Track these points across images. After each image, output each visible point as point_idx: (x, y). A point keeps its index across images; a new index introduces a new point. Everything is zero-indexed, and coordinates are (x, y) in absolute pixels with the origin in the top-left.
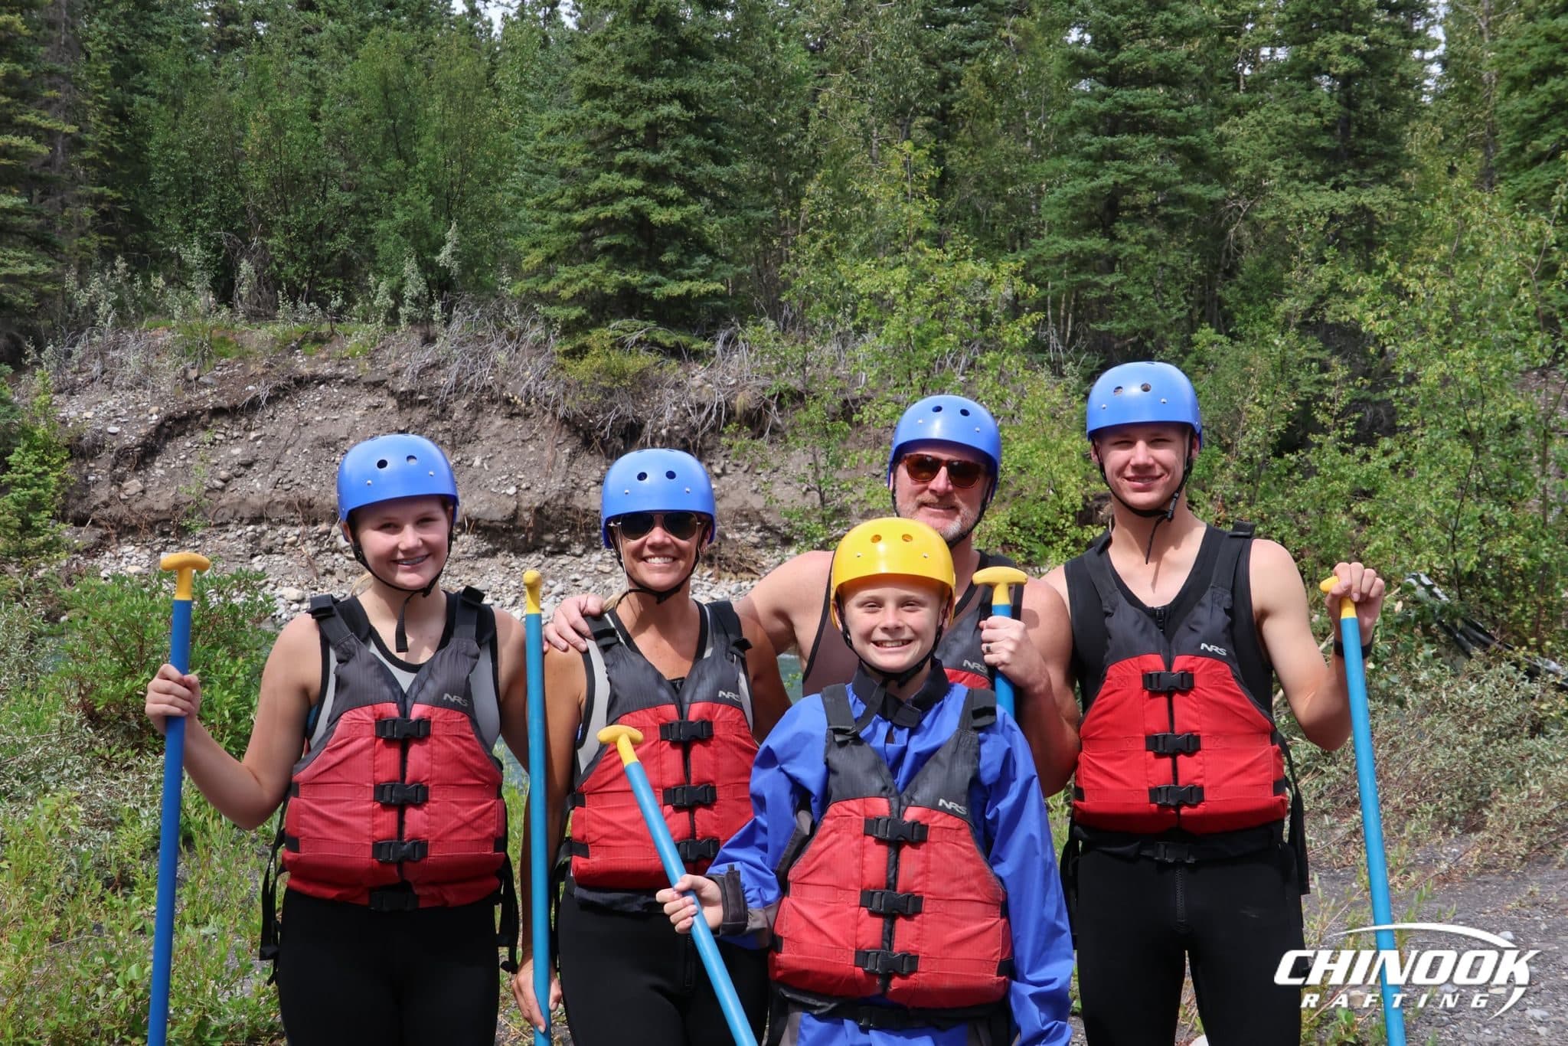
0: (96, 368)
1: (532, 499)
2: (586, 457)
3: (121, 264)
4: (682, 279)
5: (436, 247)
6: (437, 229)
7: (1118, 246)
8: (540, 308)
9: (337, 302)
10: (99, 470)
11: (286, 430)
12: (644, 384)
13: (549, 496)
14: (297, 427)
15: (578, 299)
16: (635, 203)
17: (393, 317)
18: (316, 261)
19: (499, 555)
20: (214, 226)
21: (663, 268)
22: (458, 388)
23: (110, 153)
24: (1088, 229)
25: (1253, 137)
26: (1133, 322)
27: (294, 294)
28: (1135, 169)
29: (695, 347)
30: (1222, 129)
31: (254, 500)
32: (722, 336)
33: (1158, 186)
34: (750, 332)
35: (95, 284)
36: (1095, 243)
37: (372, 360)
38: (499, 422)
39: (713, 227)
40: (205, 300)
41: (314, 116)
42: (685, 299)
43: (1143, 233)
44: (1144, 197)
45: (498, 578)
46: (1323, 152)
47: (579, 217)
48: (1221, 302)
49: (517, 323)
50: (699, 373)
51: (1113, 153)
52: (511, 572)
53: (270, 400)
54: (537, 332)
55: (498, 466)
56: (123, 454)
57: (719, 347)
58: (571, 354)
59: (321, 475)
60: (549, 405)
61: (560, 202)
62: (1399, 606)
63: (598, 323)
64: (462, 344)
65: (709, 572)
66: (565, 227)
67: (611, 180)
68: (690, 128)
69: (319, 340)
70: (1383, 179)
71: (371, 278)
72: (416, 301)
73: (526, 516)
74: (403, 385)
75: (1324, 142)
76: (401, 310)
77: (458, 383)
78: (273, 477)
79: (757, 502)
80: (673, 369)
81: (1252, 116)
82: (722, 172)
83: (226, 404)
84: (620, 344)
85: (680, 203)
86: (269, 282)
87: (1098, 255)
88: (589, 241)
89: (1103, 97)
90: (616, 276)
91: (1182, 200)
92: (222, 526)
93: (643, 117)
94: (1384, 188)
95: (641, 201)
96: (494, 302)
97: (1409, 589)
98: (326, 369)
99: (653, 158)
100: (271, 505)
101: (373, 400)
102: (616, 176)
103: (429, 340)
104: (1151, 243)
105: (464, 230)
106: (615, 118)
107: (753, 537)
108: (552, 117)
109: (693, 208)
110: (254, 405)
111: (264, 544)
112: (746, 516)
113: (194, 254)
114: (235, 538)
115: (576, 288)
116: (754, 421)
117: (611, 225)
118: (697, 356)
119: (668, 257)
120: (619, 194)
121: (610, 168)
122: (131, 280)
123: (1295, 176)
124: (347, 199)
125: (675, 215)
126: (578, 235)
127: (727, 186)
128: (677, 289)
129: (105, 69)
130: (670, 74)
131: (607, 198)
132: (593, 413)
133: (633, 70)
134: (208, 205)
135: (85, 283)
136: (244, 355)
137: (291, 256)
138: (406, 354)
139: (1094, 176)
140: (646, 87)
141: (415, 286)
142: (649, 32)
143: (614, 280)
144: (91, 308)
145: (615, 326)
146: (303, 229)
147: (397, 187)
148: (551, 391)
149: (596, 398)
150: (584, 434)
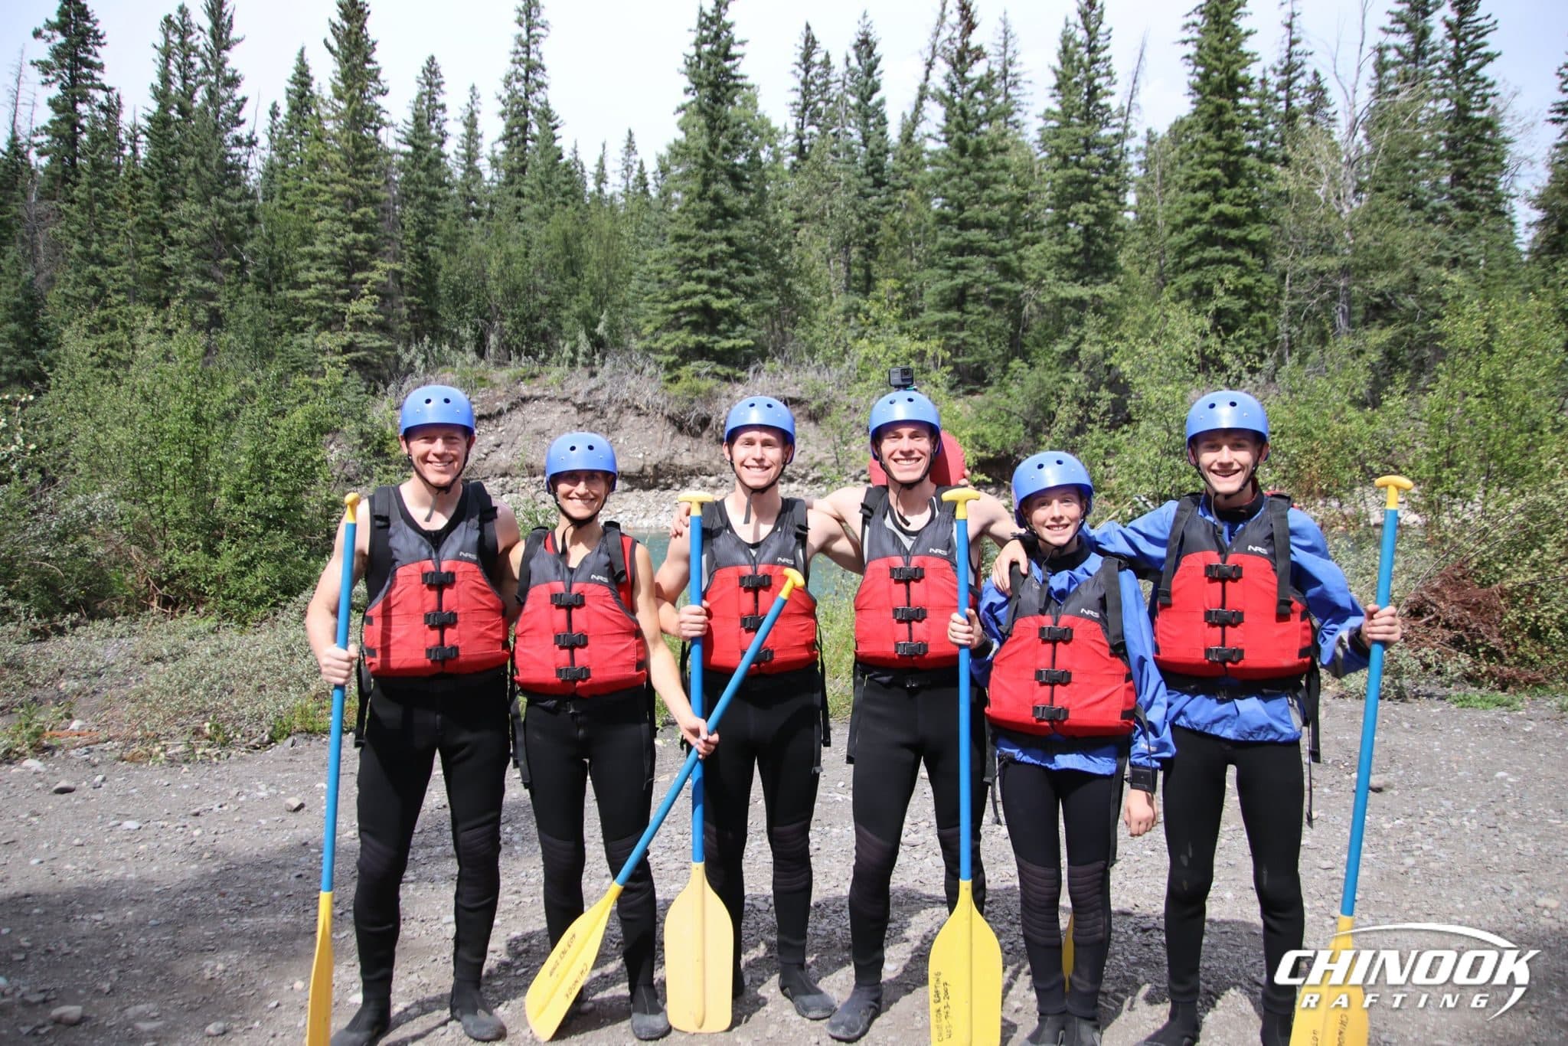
1: (652, 460)
2: (679, 437)
3: (427, 339)
4: (729, 338)
5: (595, 325)
6: (596, 314)
7: (966, 316)
8: (651, 355)
9: (542, 356)
11: (518, 426)
12: (711, 397)
13: (661, 458)
14: (523, 424)
15: (672, 351)
16: (703, 298)
17: (573, 362)
18: (530, 334)
19: (636, 492)
20: (474, 316)
21: (719, 333)
22: (609, 401)
23: (417, 278)
24: (948, 307)
25: (1039, 258)
26: (978, 357)
27: (519, 352)
28: (975, 274)
29: (739, 374)
30: (1021, 251)
31: (503, 465)
32: (752, 369)
33: (987, 284)
34: (767, 365)
35: (414, 350)
36: (954, 315)
37: (562, 386)
38: (632, 418)
39: (746, 309)
40: (471, 356)
41: (526, 255)
42: (732, 350)
43: (981, 309)
44: (979, 289)
45: (635, 503)
46: (1075, 266)
47: (673, 306)
48: (1023, 345)
49: (640, 364)
50: (739, 390)
51: (962, 266)
52: (641, 500)
53: (509, 410)
54: (650, 369)
55: (633, 443)
57: (751, 374)
58: (671, 381)
59: (537, 450)
60: (659, 409)
61: (665, 298)
62: (1130, 512)
63: (684, 364)
64: (611, 377)
66: (666, 312)
67: (690, 286)
68: (732, 256)
69: (533, 376)
70: (1108, 280)
71: (561, 343)
72: (585, 354)
73: (649, 470)
74: (580, 400)
75: (1075, 260)
76: (580, 359)
77: (610, 399)
78: (511, 452)
80: (726, 388)
81: (1037, 247)
82: (749, 279)
83: (485, 412)
84: (697, 375)
85: (729, 297)
86: (505, 345)
87: (954, 321)
88: (678, 318)
89: (956, 236)
90: (694, 338)
91: (999, 291)
93: (704, 253)
94: (1109, 285)
95: (708, 297)
96: (627, 354)
97: (1135, 503)
98: (538, 392)
99: (713, 273)
100: (511, 467)
101: (564, 409)
102: (693, 283)
103: (593, 375)
105: (610, 314)
106: (690, 252)
108: (656, 253)
109: (736, 300)
110: (500, 413)
111: (508, 488)
113: (466, 332)
115: (672, 345)
117: (691, 310)
118: (739, 380)
119: (722, 327)
120: (695, 293)
121: (689, 279)
122: (430, 348)
123: (1060, 279)
124: (545, 299)
125: (723, 304)
126: (672, 316)
127: (755, 287)
128: (727, 344)
129: (412, 233)
130: (720, 227)
131: (688, 295)
132: (684, 412)
133: (699, 226)
134: (471, 305)
135: (407, 350)
136: (494, 386)
137: (516, 331)
138: (580, 384)
139: (952, 278)
140: (708, 235)
141: (584, 346)
142: (708, 205)
143: (692, 340)
144: (411, 363)
145: (694, 365)
146: (522, 316)
147: (573, 291)
148: (660, 401)
149: (685, 404)
150: (679, 424)
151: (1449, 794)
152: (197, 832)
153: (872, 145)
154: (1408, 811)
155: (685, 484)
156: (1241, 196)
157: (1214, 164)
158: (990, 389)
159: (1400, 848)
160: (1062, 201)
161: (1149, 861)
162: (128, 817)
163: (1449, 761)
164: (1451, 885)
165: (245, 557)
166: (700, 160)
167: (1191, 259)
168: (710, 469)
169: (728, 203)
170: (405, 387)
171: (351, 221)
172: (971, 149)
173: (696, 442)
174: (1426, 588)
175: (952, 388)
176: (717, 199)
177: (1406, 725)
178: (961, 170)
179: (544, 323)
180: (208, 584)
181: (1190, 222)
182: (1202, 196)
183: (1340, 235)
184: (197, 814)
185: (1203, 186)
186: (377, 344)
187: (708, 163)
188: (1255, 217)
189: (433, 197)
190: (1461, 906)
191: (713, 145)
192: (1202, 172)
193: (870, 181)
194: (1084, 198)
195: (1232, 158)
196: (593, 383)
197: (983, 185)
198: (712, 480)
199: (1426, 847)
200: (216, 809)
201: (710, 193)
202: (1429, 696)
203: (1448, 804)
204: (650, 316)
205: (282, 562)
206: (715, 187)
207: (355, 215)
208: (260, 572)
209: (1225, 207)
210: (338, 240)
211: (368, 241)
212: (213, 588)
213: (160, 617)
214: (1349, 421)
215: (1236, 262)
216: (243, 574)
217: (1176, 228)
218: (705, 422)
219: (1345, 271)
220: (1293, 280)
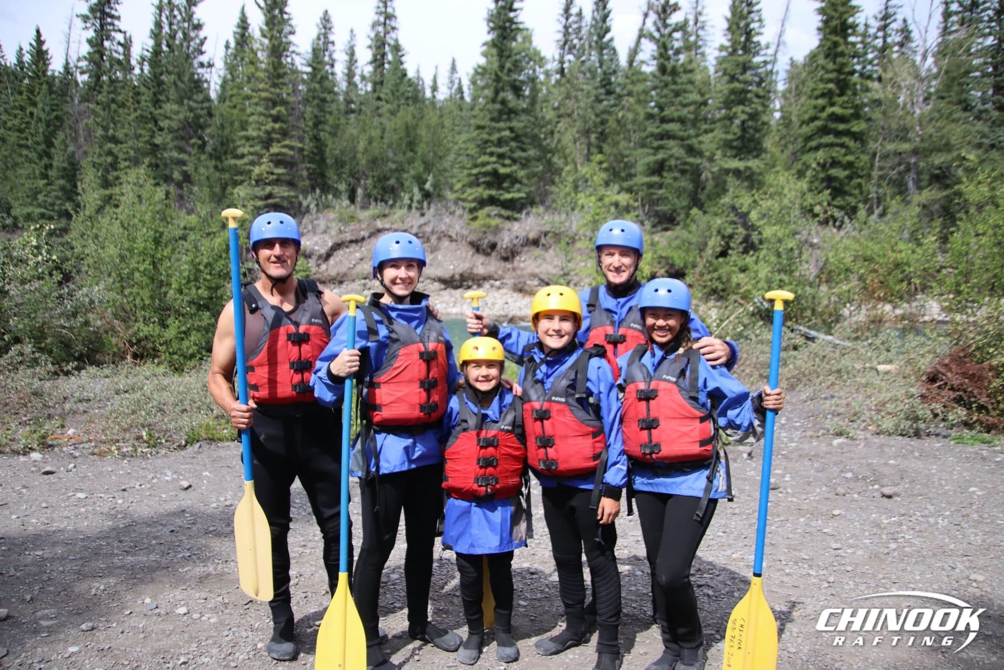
0: (310, 227)
1: (459, 270)
2: (477, 255)
3: (318, 191)
4: (509, 192)
5: (425, 183)
6: (425, 176)
7: (664, 180)
8: (461, 203)
9: (391, 202)
10: (312, 263)
12: (497, 230)
13: (465, 269)
15: (474, 200)
16: (494, 166)
17: (410, 207)
18: (383, 189)
19: (449, 290)
20: (348, 177)
21: (503, 189)
22: (433, 232)
23: (313, 153)
24: (652, 173)
25: (711, 142)
26: (669, 207)
27: (376, 200)
28: (670, 152)
29: (516, 216)
30: (700, 138)
32: (524, 212)
33: (677, 159)
34: (534, 210)
35: (309, 198)
36: (655, 179)
37: (403, 222)
38: (447, 243)
39: (521, 173)
40: (346, 202)
41: (382, 138)
42: (512, 201)
43: (672, 175)
44: (673, 162)
46: (735, 148)
47: (475, 171)
48: (700, 199)
49: (453, 208)
50: (516, 226)
51: (661, 147)
52: (452, 296)
53: (369, 237)
54: (459, 212)
55: (447, 259)
56: (320, 257)
57: (523, 216)
58: (472, 219)
60: (463, 237)
61: (469, 166)
63: (481, 208)
64: (434, 216)
65: (520, 295)
66: (469, 175)
67: (485, 158)
68: (513, 139)
69: (385, 216)
70: (757, 157)
71: (402, 194)
72: (418, 202)
73: (457, 277)
75: (735, 144)
76: (414, 205)
77: (433, 230)
79: (537, 271)
80: (508, 224)
81: (710, 135)
82: (524, 155)
83: (354, 238)
84: (489, 216)
85: (510, 166)
86: (368, 196)
87: (656, 183)
88: (477, 179)
89: (658, 127)
91: (686, 163)
92: (354, 281)
93: (495, 137)
94: (757, 160)
95: (497, 166)
96: (444, 202)
98: (387, 226)
99: (500, 150)
102: (487, 156)
103: (423, 215)
104: (675, 179)
105: (434, 177)
106: (485, 136)
107: (536, 282)
108: (464, 137)
109: (514, 168)
110: (363, 239)
112: (534, 276)
113: (342, 187)
114: (357, 285)
115: (473, 196)
116: (536, 243)
117: (485, 174)
118: (516, 219)
119: (506, 185)
120: (488, 163)
121: (485, 154)
122: (321, 196)
123: (725, 156)
124: (393, 166)
125: (506, 171)
126: (474, 178)
127: (528, 160)
128: (508, 196)
129: (310, 123)
130: (505, 121)
131: (484, 164)
132: (480, 240)
133: (493, 119)
134: (346, 170)
135: (306, 198)
136: (360, 221)
137: (375, 187)
138: (415, 220)
139: (655, 155)
140: (497, 125)
141: (417, 196)
142: (498, 106)
143: (486, 193)
144: (308, 206)
145: (487, 209)
146: (379, 177)
147: (411, 162)
148: (465, 232)
149: (481, 235)
150: (477, 247)
151: (935, 501)
152: (120, 501)
153: (604, 68)
154: (902, 511)
155: (480, 286)
156: (847, 102)
157: (830, 81)
158: (678, 228)
159: (890, 536)
160: (728, 104)
161: (719, 539)
162: (81, 490)
163: (940, 479)
164: (916, 562)
165: (183, 328)
166: (493, 77)
167: (814, 143)
168: (496, 276)
169: (511, 105)
170: (304, 221)
171: (271, 116)
172: (669, 70)
173: (487, 259)
174: (939, 363)
175: (654, 226)
176: (504, 102)
177: (917, 454)
178: (662, 84)
179: (392, 182)
180: (161, 345)
181: (813, 119)
182: (821, 102)
183: (913, 128)
184: (124, 490)
185: (823, 95)
186: (286, 194)
187: (498, 79)
188: (857, 116)
189: (324, 100)
190: (918, 577)
191: (502, 67)
192: (821, 86)
193: (603, 91)
194: (742, 102)
195: (842, 77)
196: (422, 220)
197: (677, 94)
198: (498, 283)
199: (907, 537)
200: (137, 487)
201: (499, 98)
202: (937, 435)
203: (932, 508)
204: (459, 178)
205: (207, 332)
206: (502, 95)
207: (274, 112)
208: (192, 338)
209: (837, 110)
210: (263, 128)
211: (281, 128)
212: (164, 347)
213: (131, 365)
214: (900, 252)
215: (842, 145)
216: (182, 339)
217: (803, 123)
218: (493, 246)
219: (915, 152)
220: (881, 158)
